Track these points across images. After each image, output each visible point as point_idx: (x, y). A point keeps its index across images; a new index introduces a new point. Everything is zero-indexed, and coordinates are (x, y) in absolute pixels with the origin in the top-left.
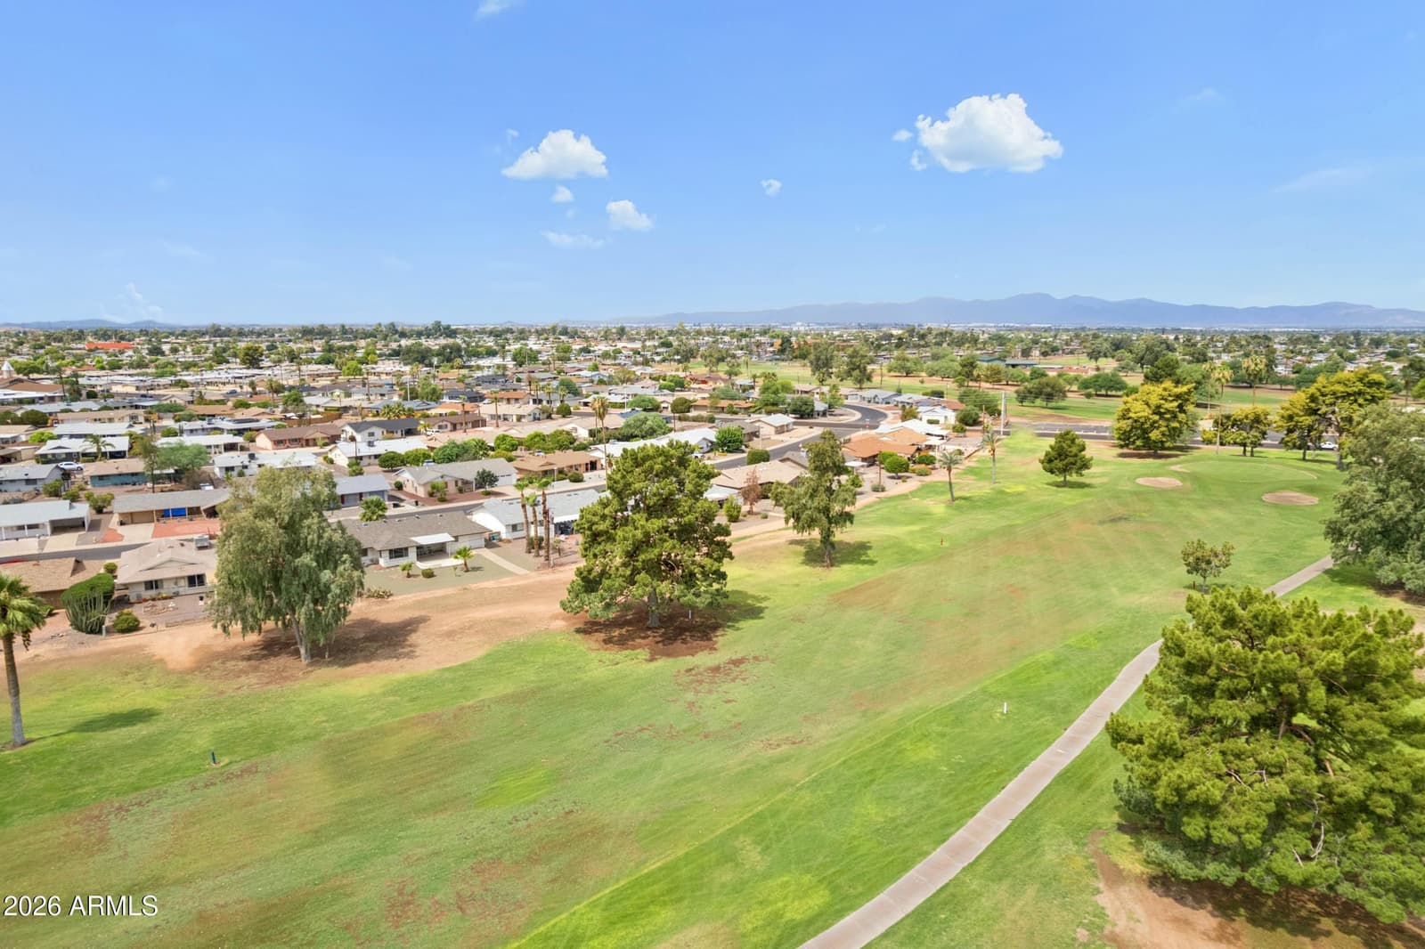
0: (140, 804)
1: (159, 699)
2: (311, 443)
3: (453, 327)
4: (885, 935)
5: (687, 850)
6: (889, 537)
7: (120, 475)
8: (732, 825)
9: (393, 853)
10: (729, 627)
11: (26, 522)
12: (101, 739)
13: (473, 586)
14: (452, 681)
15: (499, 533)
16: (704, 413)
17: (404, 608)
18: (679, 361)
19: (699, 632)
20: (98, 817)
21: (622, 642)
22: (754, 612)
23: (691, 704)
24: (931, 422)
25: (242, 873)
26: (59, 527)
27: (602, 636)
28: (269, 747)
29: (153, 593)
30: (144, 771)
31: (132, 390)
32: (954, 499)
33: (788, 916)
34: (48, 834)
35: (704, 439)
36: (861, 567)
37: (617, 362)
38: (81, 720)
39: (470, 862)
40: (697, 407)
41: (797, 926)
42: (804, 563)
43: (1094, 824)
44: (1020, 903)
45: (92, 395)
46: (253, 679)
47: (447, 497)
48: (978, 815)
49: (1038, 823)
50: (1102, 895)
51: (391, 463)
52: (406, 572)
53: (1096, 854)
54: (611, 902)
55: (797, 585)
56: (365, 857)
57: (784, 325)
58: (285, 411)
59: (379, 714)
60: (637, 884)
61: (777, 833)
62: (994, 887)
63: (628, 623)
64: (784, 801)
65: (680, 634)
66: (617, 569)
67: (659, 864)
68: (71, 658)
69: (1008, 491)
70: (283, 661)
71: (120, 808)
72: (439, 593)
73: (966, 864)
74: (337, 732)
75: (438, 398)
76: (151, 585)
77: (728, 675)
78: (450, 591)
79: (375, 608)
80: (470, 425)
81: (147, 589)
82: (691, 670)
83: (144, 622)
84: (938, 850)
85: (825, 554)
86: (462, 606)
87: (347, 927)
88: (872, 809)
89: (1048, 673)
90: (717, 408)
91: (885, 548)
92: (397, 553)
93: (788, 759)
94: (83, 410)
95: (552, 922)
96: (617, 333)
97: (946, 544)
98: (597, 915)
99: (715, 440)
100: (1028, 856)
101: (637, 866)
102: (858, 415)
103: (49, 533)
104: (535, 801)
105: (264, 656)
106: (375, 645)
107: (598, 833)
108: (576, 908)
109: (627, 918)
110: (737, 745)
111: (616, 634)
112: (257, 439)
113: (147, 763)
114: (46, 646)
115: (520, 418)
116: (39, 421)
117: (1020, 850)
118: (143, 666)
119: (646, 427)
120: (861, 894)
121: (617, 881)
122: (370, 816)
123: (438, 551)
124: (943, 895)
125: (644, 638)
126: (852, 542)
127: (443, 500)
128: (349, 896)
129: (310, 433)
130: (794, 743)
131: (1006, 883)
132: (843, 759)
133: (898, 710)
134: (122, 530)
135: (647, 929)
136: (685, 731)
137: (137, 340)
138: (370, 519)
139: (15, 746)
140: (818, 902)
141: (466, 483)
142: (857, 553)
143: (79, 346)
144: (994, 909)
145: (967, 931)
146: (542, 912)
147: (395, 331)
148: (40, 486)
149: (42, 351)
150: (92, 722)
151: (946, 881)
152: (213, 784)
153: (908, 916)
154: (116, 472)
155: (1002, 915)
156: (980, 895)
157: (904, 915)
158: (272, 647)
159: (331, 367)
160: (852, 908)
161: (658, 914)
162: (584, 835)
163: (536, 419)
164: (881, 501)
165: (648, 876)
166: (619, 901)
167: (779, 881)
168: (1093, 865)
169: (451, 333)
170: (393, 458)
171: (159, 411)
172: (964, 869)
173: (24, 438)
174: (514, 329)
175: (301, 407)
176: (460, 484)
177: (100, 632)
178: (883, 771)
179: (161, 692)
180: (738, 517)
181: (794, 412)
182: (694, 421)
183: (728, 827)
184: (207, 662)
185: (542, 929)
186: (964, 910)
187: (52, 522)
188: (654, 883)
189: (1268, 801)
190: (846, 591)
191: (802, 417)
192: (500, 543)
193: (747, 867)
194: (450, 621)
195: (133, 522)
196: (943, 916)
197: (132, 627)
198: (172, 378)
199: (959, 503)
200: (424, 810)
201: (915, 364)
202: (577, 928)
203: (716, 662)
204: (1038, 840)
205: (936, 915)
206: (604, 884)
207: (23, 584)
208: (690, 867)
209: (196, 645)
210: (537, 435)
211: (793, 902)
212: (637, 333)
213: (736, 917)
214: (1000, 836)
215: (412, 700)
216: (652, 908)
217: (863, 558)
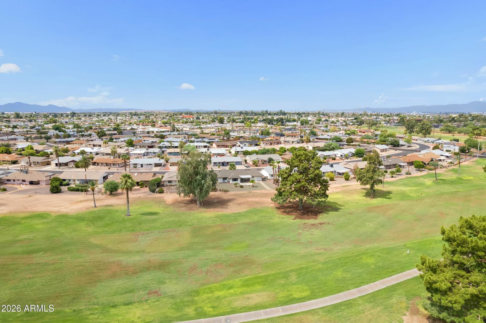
0: (147, 234)
1: (161, 210)
2: (227, 146)
3: (286, 112)
4: (321, 308)
5: (275, 272)
6: (401, 190)
7: (175, 152)
8: (293, 268)
9: (197, 256)
10: (325, 213)
11: (149, 163)
12: (145, 217)
13: (253, 191)
14: (234, 216)
15: (267, 177)
16: (357, 143)
17: (231, 195)
18: (358, 125)
19: (314, 213)
20: (138, 235)
21: (288, 213)
22: (336, 209)
23: (300, 233)
24: (447, 151)
25: (161, 254)
26: (157, 165)
27: (283, 210)
28: (180, 226)
29: (170, 184)
30: (151, 227)
31: (188, 129)
32: (437, 180)
33: (294, 296)
34: (127, 236)
35: (350, 152)
36: (385, 199)
37: (336, 124)
38: (143, 212)
39: (215, 263)
40: (356, 141)
41: (295, 299)
42: (364, 196)
43: (419, 295)
44: (372, 311)
45: (177, 130)
46: (184, 209)
47: (258, 165)
48: (376, 282)
49: (396, 290)
50: (406, 317)
51: (246, 153)
52: (235, 185)
53: (413, 304)
54: (246, 280)
55: (357, 203)
56: (190, 256)
57: (408, 112)
58: (224, 137)
59: (210, 222)
60: (256, 278)
61: (305, 274)
62: (367, 304)
63: (293, 207)
64: (312, 265)
65: (308, 213)
66: (288, 190)
67: (265, 274)
68: (147, 198)
69: (463, 178)
70: (194, 205)
71: (143, 234)
72: (242, 192)
73: (361, 295)
74: (198, 225)
75: (269, 135)
76: (170, 182)
77: (316, 227)
78: (246, 192)
79: (223, 194)
80: (276, 144)
81: (168, 183)
82: (305, 224)
83: (165, 191)
84: (354, 289)
85: (372, 193)
86: (247, 197)
87: (178, 271)
88: (339, 273)
89: (435, 244)
90: (363, 142)
91: (397, 194)
92: (235, 180)
93: (321, 254)
94: (173, 135)
95: (228, 282)
96: (341, 115)
97: (423, 195)
98: (240, 283)
99: (354, 153)
100: (386, 298)
101: (258, 274)
102: (418, 147)
103: (154, 166)
104: (239, 251)
105: (189, 204)
106: (218, 204)
107: (252, 263)
108: (236, 280)
109: (248, 285)
110: (306, 248)
111: (288, 210)
112: (213, 145)
113: (152, 225)
114: (143, 194)
115: (293, 142)
116: (162, 137)
117: (384, 296)
118: (161, 202)
119: (331, 147)
120: (320, 295)
121: (251, 276)
122: (196, 247)
123: (247, 180)
124: (347, 302)
125: (296, 212)
126: (385, 191)
127: (256, 166)
128: (182, 264)
129: (228, 143)
130: (326, 250)
131: (371, 304)
132: (339, 257)
133: (368, 246)
134: (170, 167)
135: (252, 289)
136: (293, 241)
137: (195, 115)
138: (231, 169)
139: (128, 216)
140: (305, 295)
141: (265, 161)
142: (385, 194)
143: (180, 117)
144: (362, 310)
145: (348, 314)
146: (226, 279)
147: (267, 113)
148: (156, 154)
149: (171, 118)
150: (145, 213)
151: (351, 299)
152: (164, 232)
153: (332, 305)
154: (174, 152)
155: (363, 313)
156: (360, 305)
157: (330, 304)
158: (193, 202)
159: (243, 124)
160: (315, 299)
161: (257, 286)
162: (248, 262)
163: (298, 143)
164: (407, 178)
165: (260, 277)
166: (248, 281)
167: (297, 286)
168: (409, 307)
169: (284, 114)
170: (247, 152)
171: (191, 135)
172: (360, 297)
173: (158, 142)
174: (306, 113)
175: (228, 136)
176: (263, 161)
177: (154, 192)
178: (351, 263)
179: (162, 209)
180: (348, 178)
181: (391, 144)
182: (353, 146)
183: (291, 269)
184: (176, 203)
185: (224, 283)
186: (352, 308)
187: (155, 164)
188: (261, 279)
189: (467, 294)
190: (374, 207)
191: (394, 147)
192: (267, 180)
193: (290, 280)
194: (241, 200)
195: (173, 165)
196: (343, 308)
197: (162, 192)
198: (199, 126)
199: (438, 181)
200: (210, 248)
201: (453, 128)
202: (233, 284)
203: (314, 223)
204: (393, 295)
205: (341, 307)
206: (247, 275)
207: (131, 176)
208: (273, 277)
209: (174, 198)
210: (293, 148)
211: (298, 293)
212: (348, 115)
213: (278, 293)
214: (379, 290)
215: (221, 220)
216: (256, 285)
217: (388, 196)
